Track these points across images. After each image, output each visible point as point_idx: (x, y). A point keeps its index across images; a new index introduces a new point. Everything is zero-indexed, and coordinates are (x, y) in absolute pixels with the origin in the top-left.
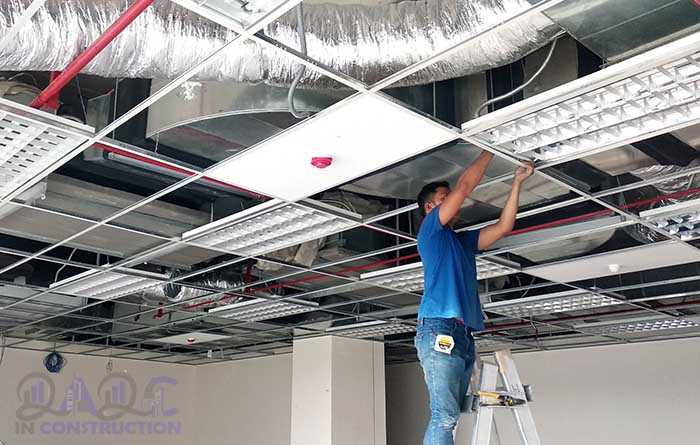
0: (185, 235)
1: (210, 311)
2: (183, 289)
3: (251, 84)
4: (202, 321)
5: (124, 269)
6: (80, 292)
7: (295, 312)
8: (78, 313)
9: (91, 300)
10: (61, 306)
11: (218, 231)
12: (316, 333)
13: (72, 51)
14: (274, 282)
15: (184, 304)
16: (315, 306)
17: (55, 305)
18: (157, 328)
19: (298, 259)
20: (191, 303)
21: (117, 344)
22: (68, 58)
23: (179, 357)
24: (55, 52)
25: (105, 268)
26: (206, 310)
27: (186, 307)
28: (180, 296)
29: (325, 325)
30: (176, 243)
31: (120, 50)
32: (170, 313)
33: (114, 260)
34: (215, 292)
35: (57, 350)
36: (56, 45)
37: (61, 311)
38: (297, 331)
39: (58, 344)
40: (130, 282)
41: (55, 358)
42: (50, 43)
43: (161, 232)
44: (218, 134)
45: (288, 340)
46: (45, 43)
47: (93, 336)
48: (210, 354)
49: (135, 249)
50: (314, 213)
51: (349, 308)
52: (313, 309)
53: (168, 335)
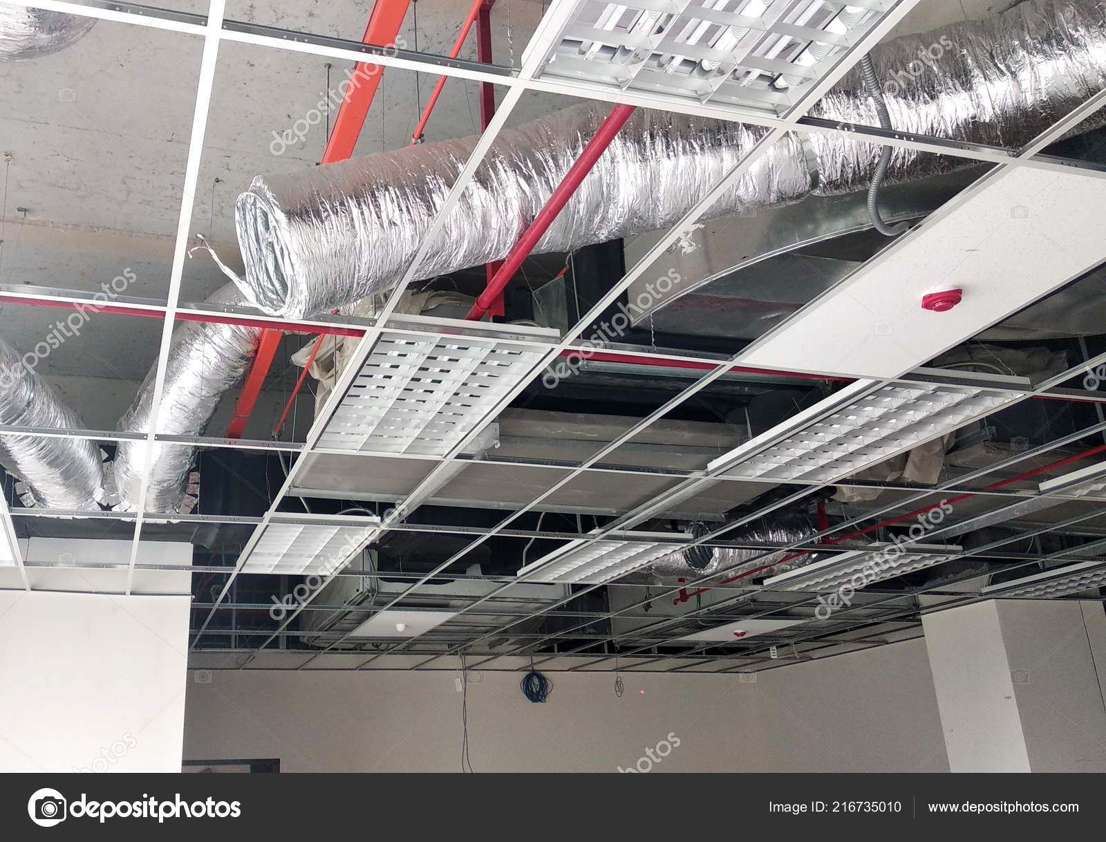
0: (712, 465)
1: (766, 582)
2: (717, 552)
3: (794, 202)
4: (754, 601)
5: (621, 533)
6: (560, 577)
7: (919, 566)
8: (561, 608)
9: (576, 588)
10: (536, 600)
11: (765, 451)
12: (963, 599)
13: (516, 226)
14: (871, 522)
15: (721, 577)
16: (954, 553)
17: (528, 601)
18: (681, 619)
19: (909, 474)
20: (731, 574)
21: (624, 650)
22: (512, 238)
23: (723, 662)
24: (493, 234)
25: (594, 536)
26: (759, 581)
27: (725, 582)
28: (714, 564)
29: (979, 583)
30: (698, 481)
31: (582, 206)
32: (698, 593)
33: (603, 521)
34: (771, 551)
35: (536, 668)
36: (494, 225)
37: (538, 609)
38: (925, 600)
39: (536, 659)
40: (633, 552)
41: (536, 681)
42: (485, 224)
43: (670, 466)
44: (744, 295)
45: (912, 616)
46: (479, 225)
47: (584, 642)
48: (774, 653)
49: (633, 499)
50: (935, 391)
51: (1021, 547)
52: (952, 557)
53: (701, 628)
